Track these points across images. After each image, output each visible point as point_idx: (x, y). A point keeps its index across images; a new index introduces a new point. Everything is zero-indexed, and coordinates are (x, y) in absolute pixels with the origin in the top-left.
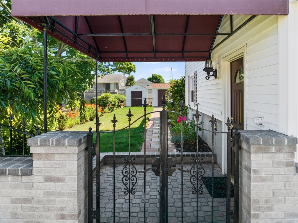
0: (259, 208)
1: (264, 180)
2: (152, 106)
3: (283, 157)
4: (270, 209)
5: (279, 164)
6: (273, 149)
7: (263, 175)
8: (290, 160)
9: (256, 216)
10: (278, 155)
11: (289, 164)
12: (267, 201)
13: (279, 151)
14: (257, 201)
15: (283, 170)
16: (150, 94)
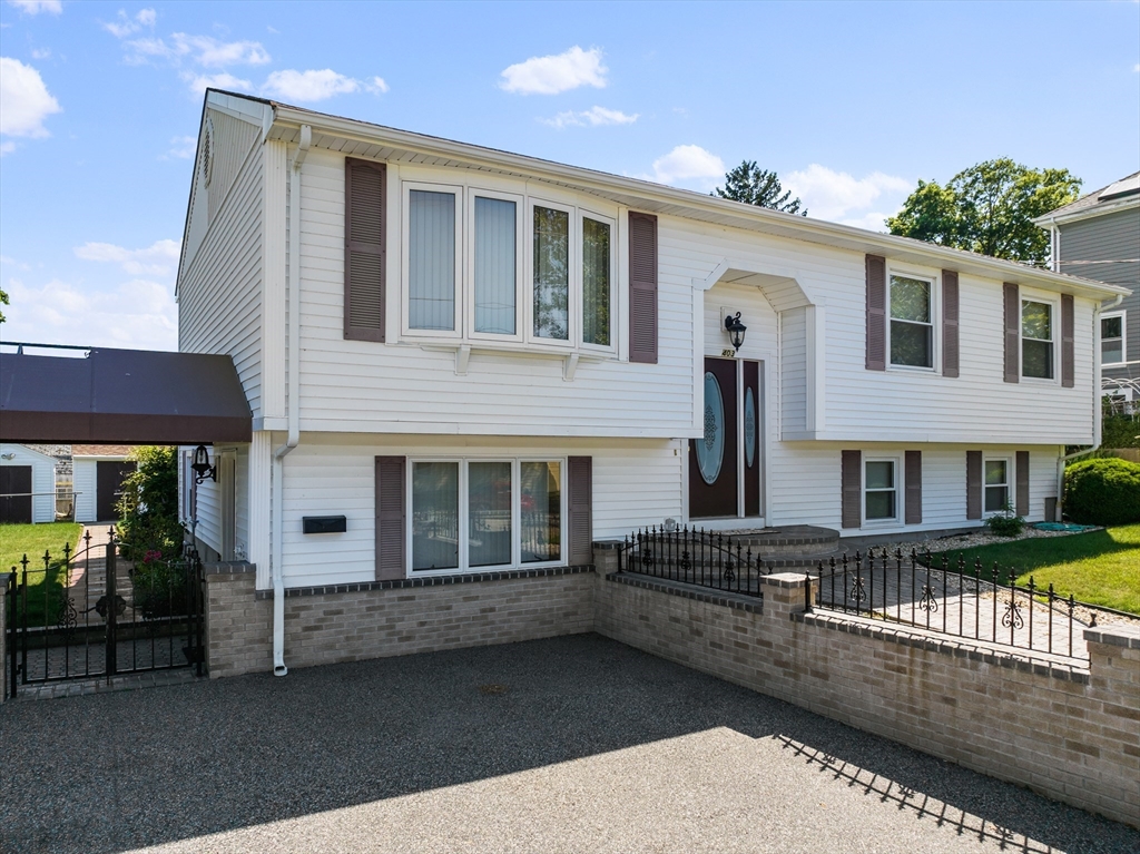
0: (218, 638)
1: (222, 608)
2: (72, 521)
3: (242, 585)
4: (230, 637)
5: (239, 592)
6: (232, 577)
7: (222, 603)
8: (251, 587)
9: (215, 646)
10: (237, 583)
11: (249, 592)
12: (226, 630)
13: (237, 579)
14: (215, 630)
15: (242, 598)
16: (63, 476)
